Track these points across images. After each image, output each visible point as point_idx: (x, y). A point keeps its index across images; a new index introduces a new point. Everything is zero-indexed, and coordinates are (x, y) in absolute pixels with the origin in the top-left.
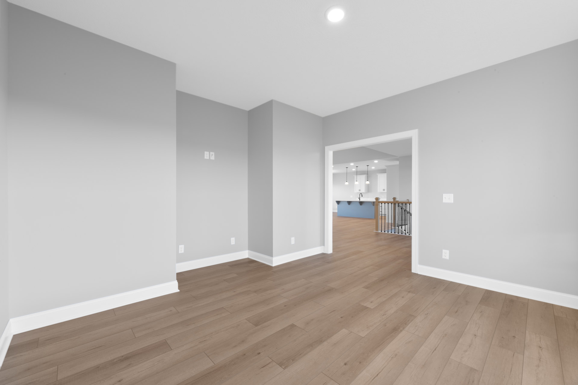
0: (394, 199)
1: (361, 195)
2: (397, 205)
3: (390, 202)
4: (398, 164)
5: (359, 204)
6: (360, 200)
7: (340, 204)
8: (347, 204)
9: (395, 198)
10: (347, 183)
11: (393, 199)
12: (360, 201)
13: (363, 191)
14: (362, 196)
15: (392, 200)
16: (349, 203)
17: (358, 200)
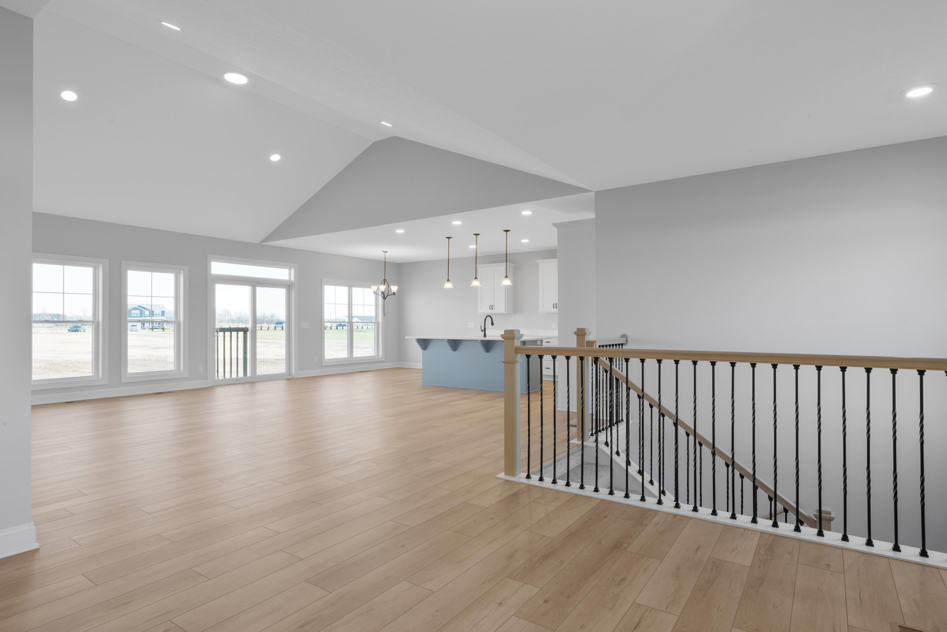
0: (581, 333)
1: (489, 320)
2: (589, 360)
3: (561, 351)
4: (594, 217)
5: (481, 349)
6: (485, 336)
7: (431, 348)
8: (448, 348)
9: (584, 330)
10: (448, 285)
11: (575, 333)
12: (488, 338)
13: (500, 307)
14: (492, 324)
15: (572, 343)
16: (455, 344)
17: (480, 336)
